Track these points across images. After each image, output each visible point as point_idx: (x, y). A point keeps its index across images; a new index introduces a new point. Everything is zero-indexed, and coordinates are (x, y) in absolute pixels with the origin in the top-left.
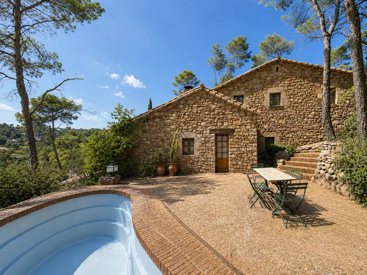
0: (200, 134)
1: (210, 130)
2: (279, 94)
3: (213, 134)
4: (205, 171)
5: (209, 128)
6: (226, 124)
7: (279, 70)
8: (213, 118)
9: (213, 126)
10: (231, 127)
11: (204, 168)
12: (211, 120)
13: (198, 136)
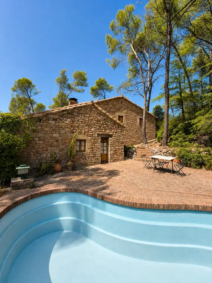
0: (91, 137)
1: (98, 134)
2: (122, 117)
3: (100, 138)
4: (94, 164)
5: (97, 132)
6: (107, 131)
7: (122, 103)
8: (99, 126)
9: (99, 131)
10: (111, 133)
11: (93, 161)
12: (98, 127)
13: (89, 138)
